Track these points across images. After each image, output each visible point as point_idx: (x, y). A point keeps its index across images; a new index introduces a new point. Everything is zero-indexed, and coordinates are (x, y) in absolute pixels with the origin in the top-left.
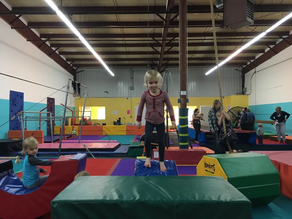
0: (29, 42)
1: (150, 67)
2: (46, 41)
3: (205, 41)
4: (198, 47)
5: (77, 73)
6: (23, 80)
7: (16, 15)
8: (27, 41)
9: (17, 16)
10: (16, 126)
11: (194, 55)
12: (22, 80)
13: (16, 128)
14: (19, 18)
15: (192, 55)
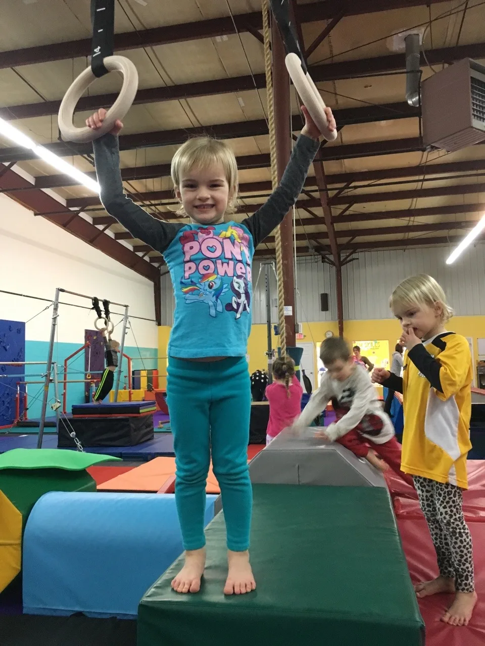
0: (40, 217)
1: (316, 253)
2: (79, 212)
3: (428, 185)
4: (415, 199)
5: (162, 275)
6: (24, 296)
7: (4, 164)
8: (36, 215)
9: (7, 164)
10: (6, 392)
11: (412, 218)
12: (21, 295)
13: (6, 395)
14: (13, 168)
15: (408, 218)
